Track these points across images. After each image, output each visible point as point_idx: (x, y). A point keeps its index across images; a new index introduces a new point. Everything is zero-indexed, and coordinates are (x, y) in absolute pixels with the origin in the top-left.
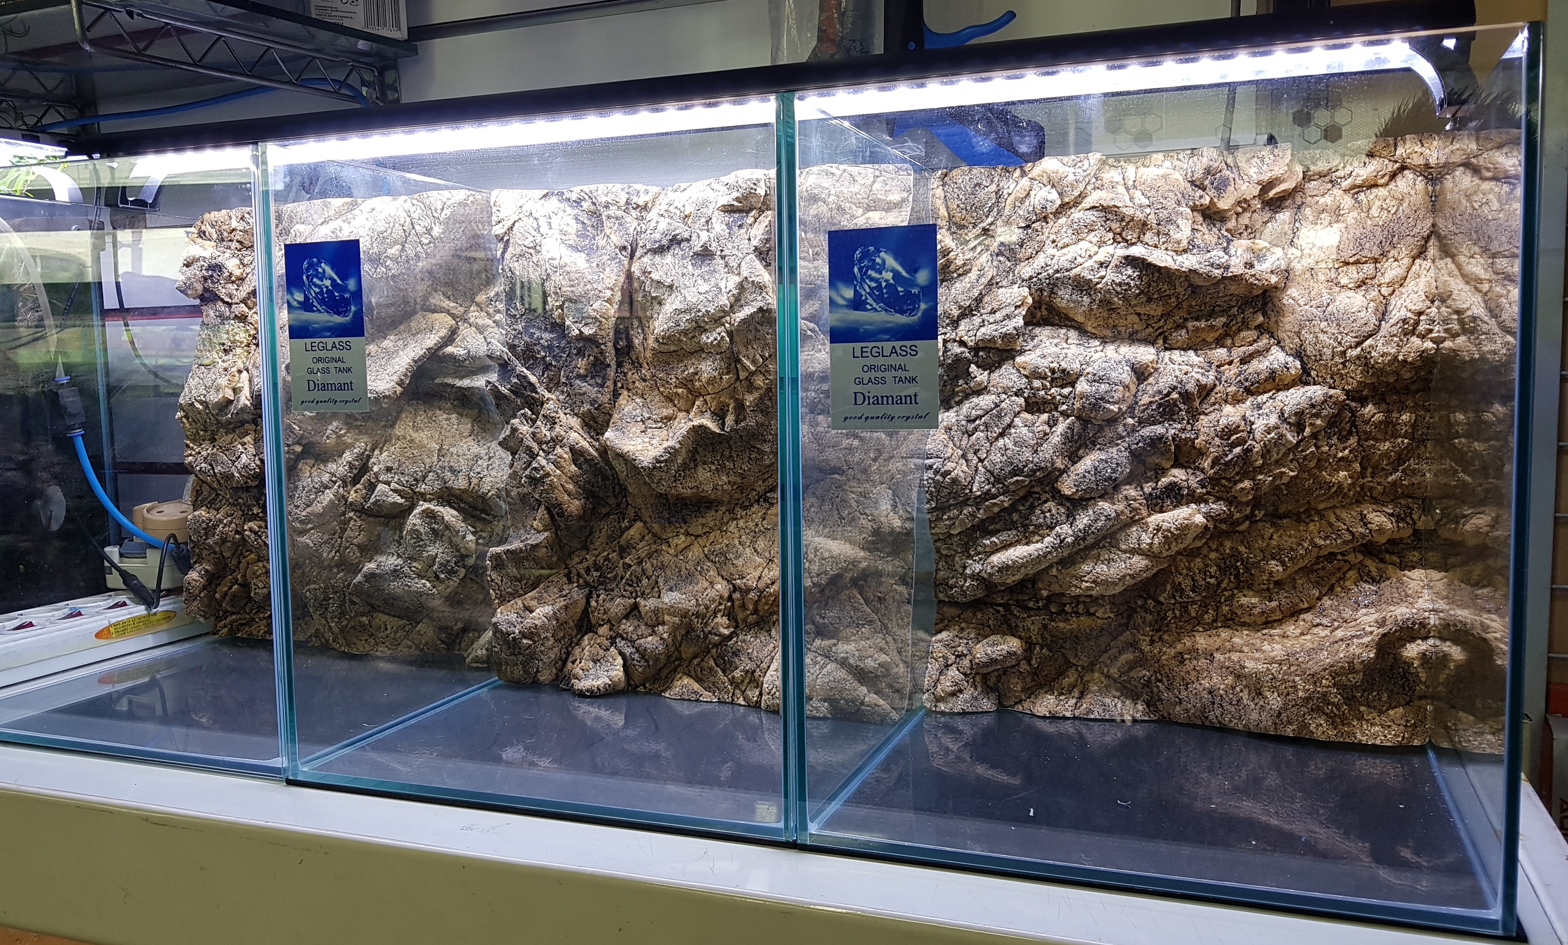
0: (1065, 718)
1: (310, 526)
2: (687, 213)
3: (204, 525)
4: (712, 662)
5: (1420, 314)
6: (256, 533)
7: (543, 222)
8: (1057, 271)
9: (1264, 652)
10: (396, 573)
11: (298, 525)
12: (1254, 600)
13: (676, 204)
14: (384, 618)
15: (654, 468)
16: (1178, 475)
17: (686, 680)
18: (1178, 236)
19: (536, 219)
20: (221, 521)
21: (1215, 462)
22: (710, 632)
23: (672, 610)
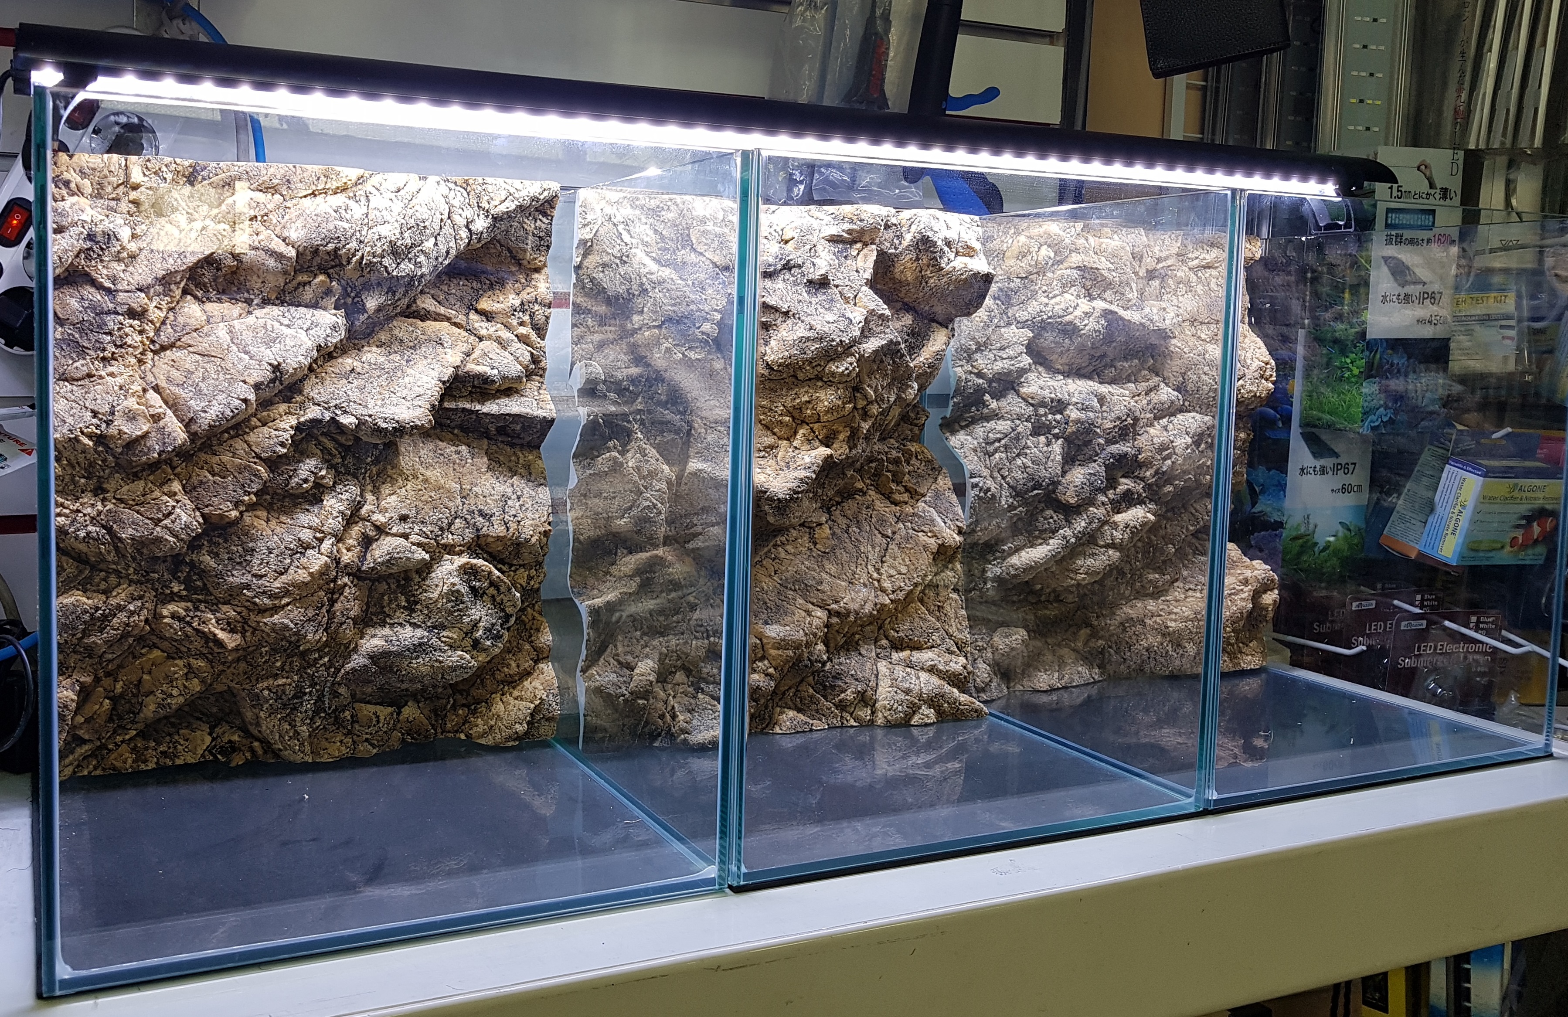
1: (285, 601)
2: (786, 237)
3: (87, 617)
4: (811, 691)
6: (180, 619)
8: (1050, 318)
10: (420, 648)
11: (266, 601)
13: (775, 227)
14: (372, 708)
15: (791, 499)
16: (1125, 484)
17: (791, 713)
20: (120, 608)
22: (816, 661)
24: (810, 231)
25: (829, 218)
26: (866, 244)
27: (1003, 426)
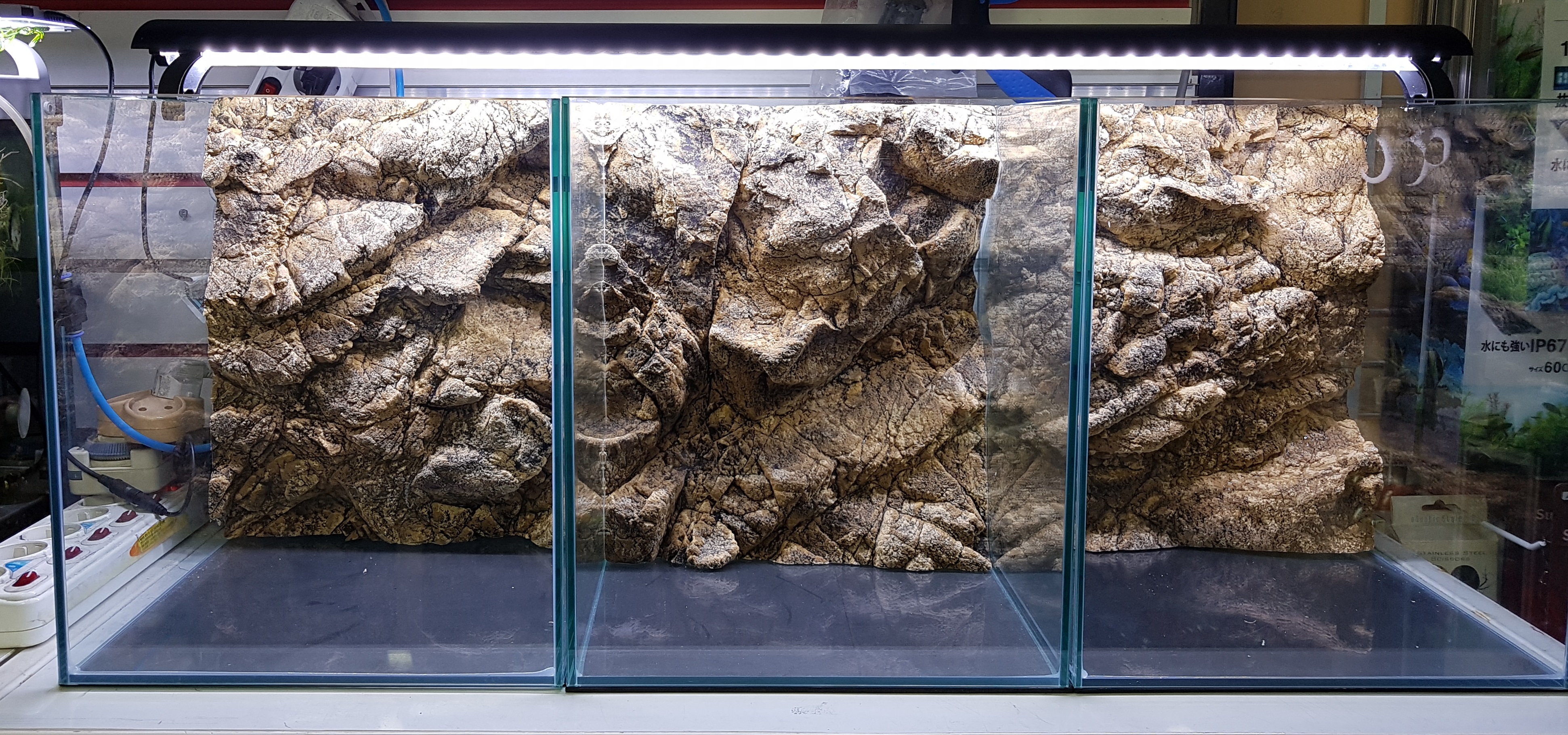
0: (1112, 552)
1: (369, 422)
2: (795, 133)
3: (234, 425)
4: (818, 529)
5: (1373, 239)
6: (300, 431)
7: (647, 133)
8: (1106, 195)
9: (1260, 489)
10: (471, 465)
11: (356, 422)
12: (1246, 450)
13: (783, 125)
14: (445, 508)
15: (781, 362)
16: (1198, 357)
17: (795, 547)
18: (1202, 172)
19: (641, 130)
20: (257, 420)
21: (1231, 347)
22: (820, 504)
23: (785, 486)
24: (815, 128)
25: (835, 115)
26: (871, 137)
27: (1040, 298)
